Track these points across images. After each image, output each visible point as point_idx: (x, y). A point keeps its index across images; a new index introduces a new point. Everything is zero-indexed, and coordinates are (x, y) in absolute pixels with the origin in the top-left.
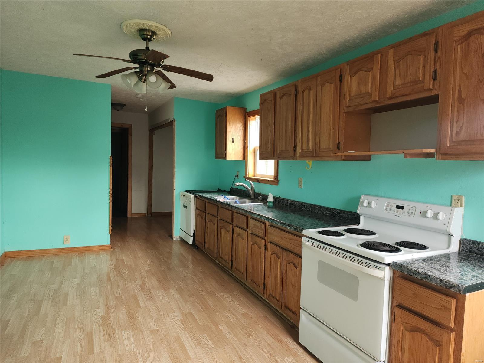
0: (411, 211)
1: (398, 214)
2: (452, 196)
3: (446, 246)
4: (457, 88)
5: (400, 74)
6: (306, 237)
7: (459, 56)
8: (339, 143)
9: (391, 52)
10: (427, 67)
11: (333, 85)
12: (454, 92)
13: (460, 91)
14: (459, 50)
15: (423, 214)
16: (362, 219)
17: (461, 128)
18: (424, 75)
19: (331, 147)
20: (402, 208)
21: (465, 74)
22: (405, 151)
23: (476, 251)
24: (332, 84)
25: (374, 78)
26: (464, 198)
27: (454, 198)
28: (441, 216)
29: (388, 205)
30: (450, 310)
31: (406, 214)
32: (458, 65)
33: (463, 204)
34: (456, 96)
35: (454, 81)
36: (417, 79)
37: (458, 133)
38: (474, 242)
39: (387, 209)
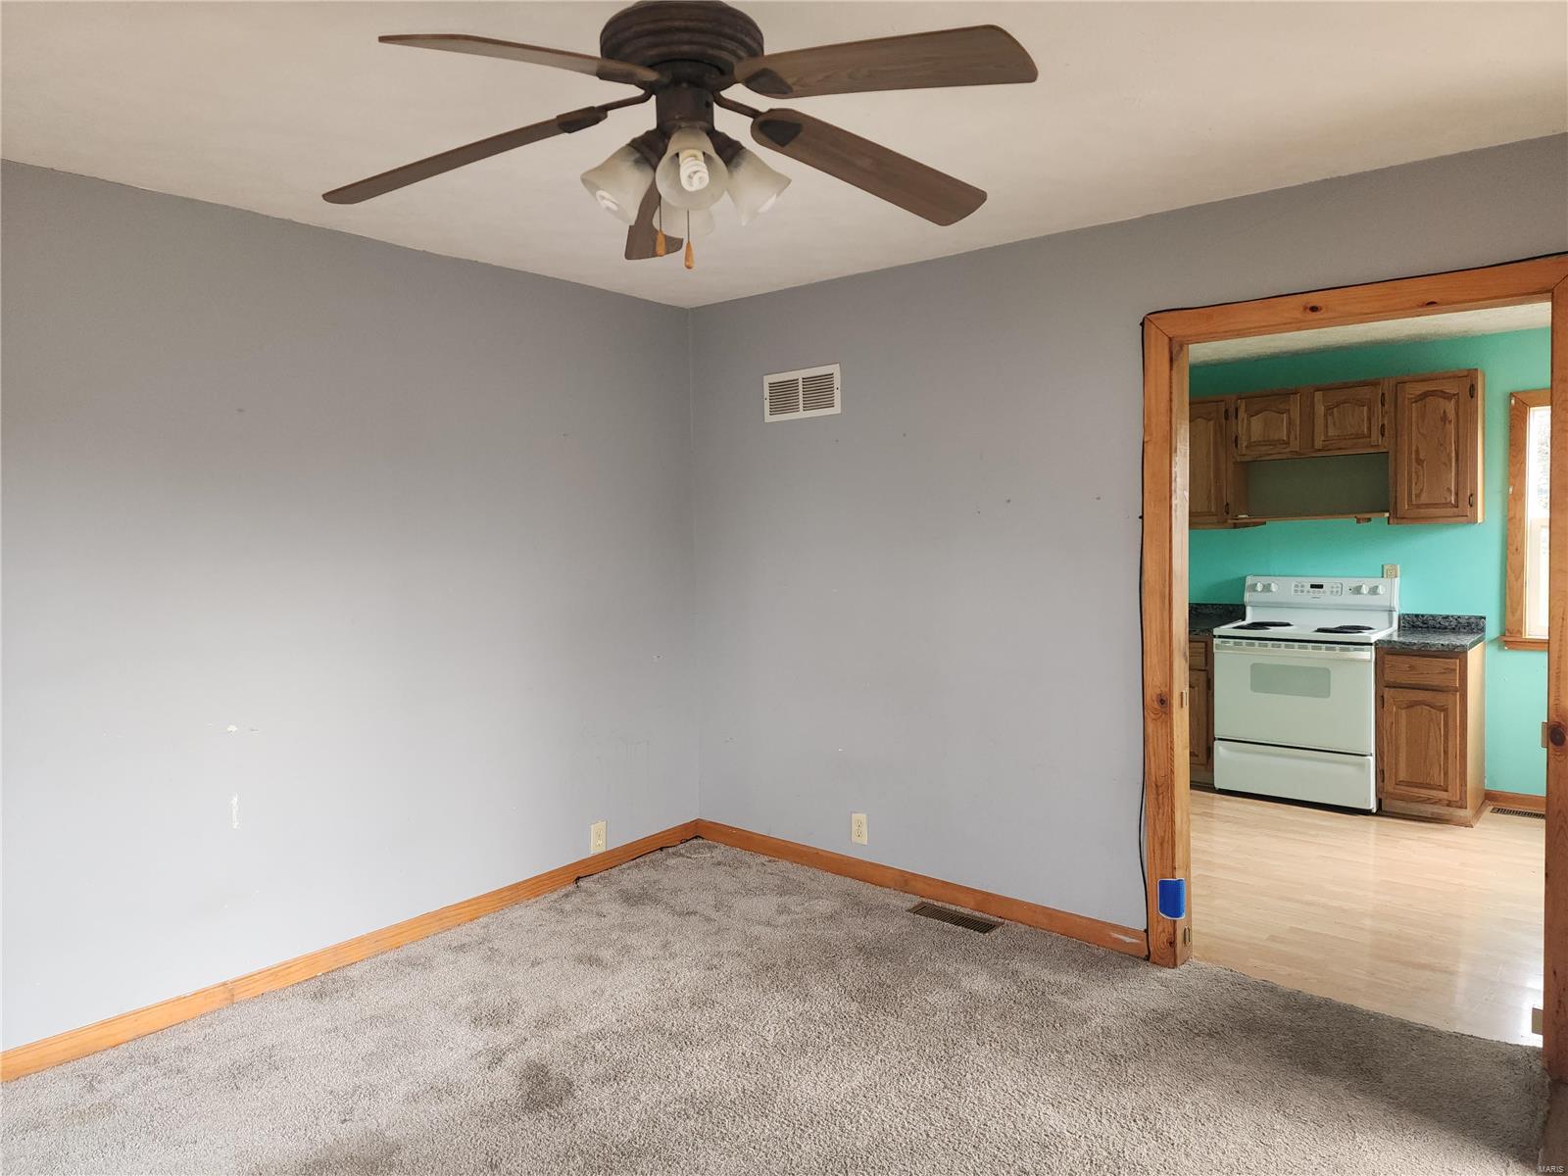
0: (1335, 590)
1: (1317, 595)
2: (1383, 566)
3: (1387, 625)
4: (1414, 448)
5: (1334, 424)
6: (1220, 637)
7: (1414, 415)
8: (1227, 504)
9: (1318, 395)
10: (1374, 420)
11: (1212, 423)
12: (1410, 453)
13: (1417, 451)
14: (1414, 409)
15: (1357, 590)
16: (1249, 611)
17: (1422, 490)
18: (1369, 429)
19: (1213, 510)
20: (1321, 587)
21: (1423, 435)
22: (1359, 516)
23: (1421, 625)
24: (1210, 420)
25: (1290, 422)
26: (1399, 566)
27: (1386, 568)
28: (1381, 590)
29: (1296, 586)
30: (1455, 670)
31: (1328, 593)
32: (1414, 424)
33: (1399, 575)
34: (1413, 456)
35: (1410, 441)
36: (1360, 432)
37: (1418, 496)
38: (1417, 616)
39: (1296, 591)
